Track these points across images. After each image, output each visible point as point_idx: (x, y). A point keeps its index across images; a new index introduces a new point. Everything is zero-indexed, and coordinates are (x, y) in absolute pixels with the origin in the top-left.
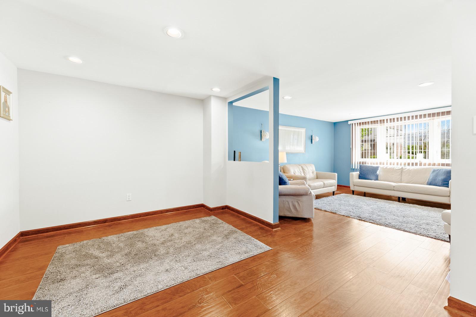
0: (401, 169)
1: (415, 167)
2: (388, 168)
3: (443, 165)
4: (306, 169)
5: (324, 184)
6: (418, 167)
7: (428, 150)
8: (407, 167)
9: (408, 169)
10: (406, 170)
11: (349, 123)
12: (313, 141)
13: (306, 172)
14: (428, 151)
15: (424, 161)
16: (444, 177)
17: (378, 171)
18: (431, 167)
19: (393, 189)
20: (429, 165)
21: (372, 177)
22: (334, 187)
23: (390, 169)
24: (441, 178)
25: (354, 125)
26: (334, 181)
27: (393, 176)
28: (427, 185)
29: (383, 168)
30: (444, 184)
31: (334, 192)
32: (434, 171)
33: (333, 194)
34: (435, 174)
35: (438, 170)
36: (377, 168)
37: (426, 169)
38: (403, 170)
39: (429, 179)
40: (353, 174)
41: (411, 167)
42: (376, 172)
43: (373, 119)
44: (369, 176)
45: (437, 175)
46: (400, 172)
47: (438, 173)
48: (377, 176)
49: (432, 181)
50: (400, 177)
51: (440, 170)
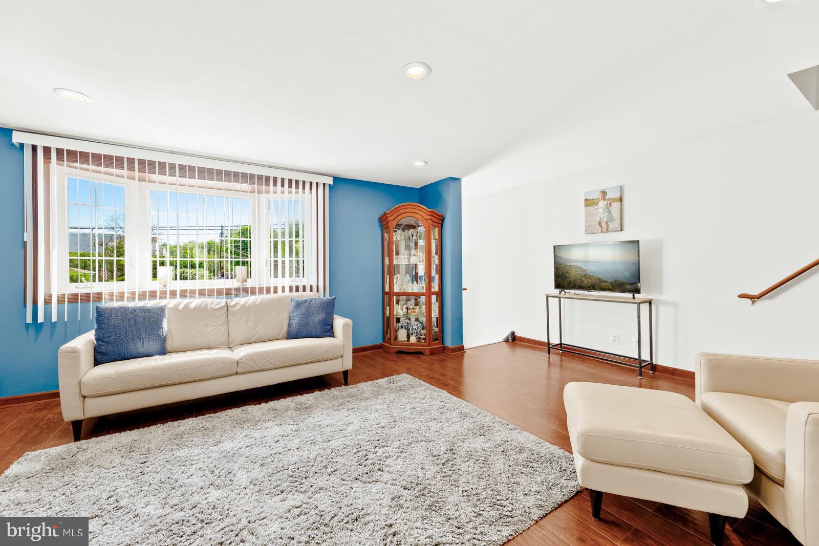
0: (224, 306)
2: (192, 306)
9: (243, 306)
10: (238, 307)
14: (251, 262)
16: (323, 316)
17: (165, 320)
21: (150, 346)
23: (197, 309)
24: (318, 318)
27: (208, 329)
28: (288, 338)
29: (176, 308)
30: (325, 332)
32: (299, 305)
34: (302, 310)
35: (306, 301)
36: (159, 313)
37: (279, 300)
38: (229, 311)
39: (289, 324)
42: (160, 327)
45: (308, 314)
46: (223, 315)
47: (308, 309)
48: (163, 340)
49: (299, 329)
50: (225, 330)
51: (310, 302)
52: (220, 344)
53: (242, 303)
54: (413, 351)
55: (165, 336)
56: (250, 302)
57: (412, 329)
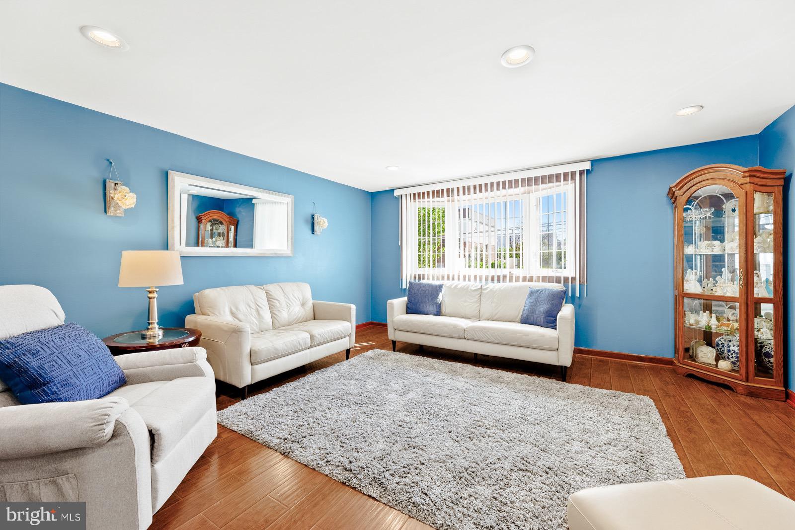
0: (480, 288)
1: (502, 285)
2: (459, 286)
3: (545, 279)
4: (281, 297)
5: (312, 337)
6: (508, 284)
7: (522, 251)
8: (491, 285)
9: (491, 290)
10: (487, 291)
11: (397, 193)
12: (316, 228)
13: (278, 305)
14: (522, 253)
15: (517, 272)
16: (548, 306)
17: (441, 294)
18: (527, 283)
19: (463, 335)
20: (524, 279)
21: (431, 308)
22: (348, 338)
23: (463, 289)
24: (543, 308)
25: (404, 198)
26: (346, 324)
27: (465, 304)
28: (522, 323)
29: (450, 287)
30: (548, 323)
31: (348, 351)
32: (532, 293)
33: (348, 353)
34: (532, 299)
35: (537, 291)
36: (439, 288)
37: (520, 288)
38: (483, 291)
39: (524, 310)
40: (392, 304)
41: (496, 286)
42: (436, 297)
43: (436, 188)
44: (425, 306)
45: (535, 304)
46: (477, 295)
47: (537, 298)
48: (439, 306)
49: (528, 315)
50: (477, 306)
51: (541, 292)
52: (473, 317)
53: (491, 287)
54: (717, 381)
55: (440, 304)
56: (496, 288)
57: (729, 351)
